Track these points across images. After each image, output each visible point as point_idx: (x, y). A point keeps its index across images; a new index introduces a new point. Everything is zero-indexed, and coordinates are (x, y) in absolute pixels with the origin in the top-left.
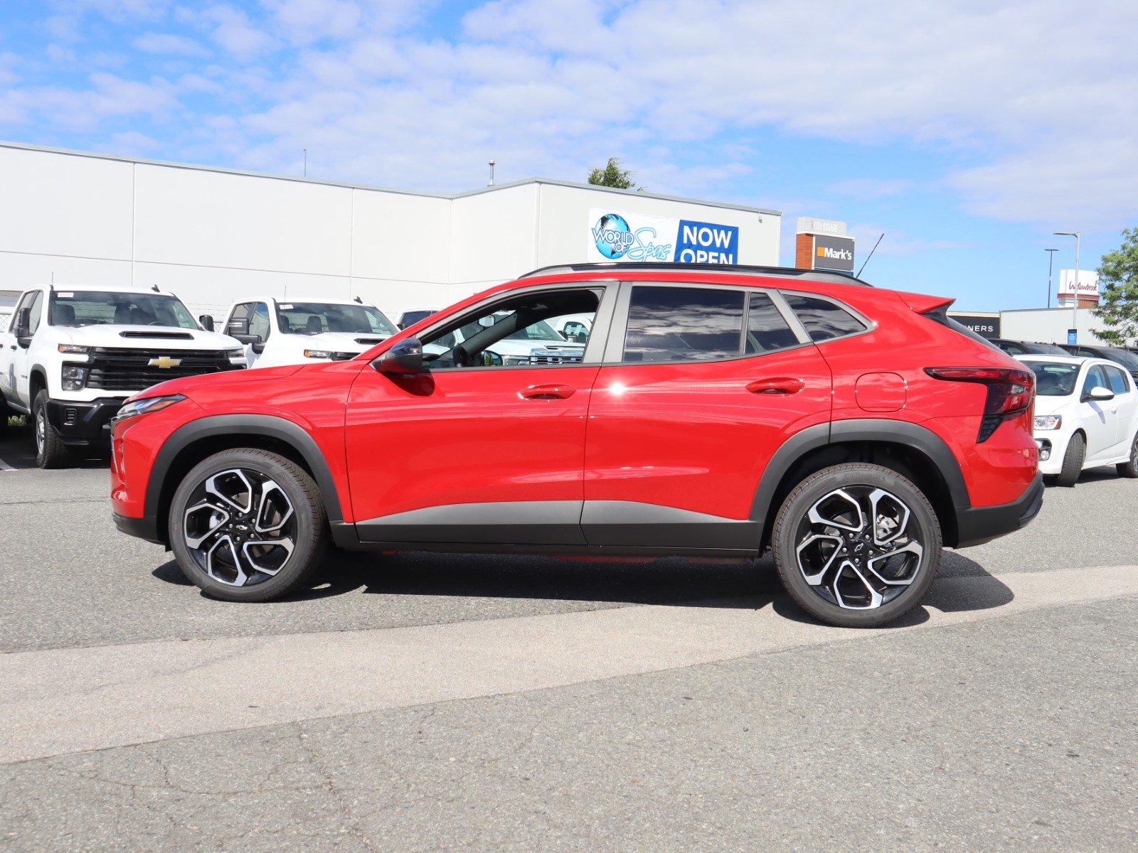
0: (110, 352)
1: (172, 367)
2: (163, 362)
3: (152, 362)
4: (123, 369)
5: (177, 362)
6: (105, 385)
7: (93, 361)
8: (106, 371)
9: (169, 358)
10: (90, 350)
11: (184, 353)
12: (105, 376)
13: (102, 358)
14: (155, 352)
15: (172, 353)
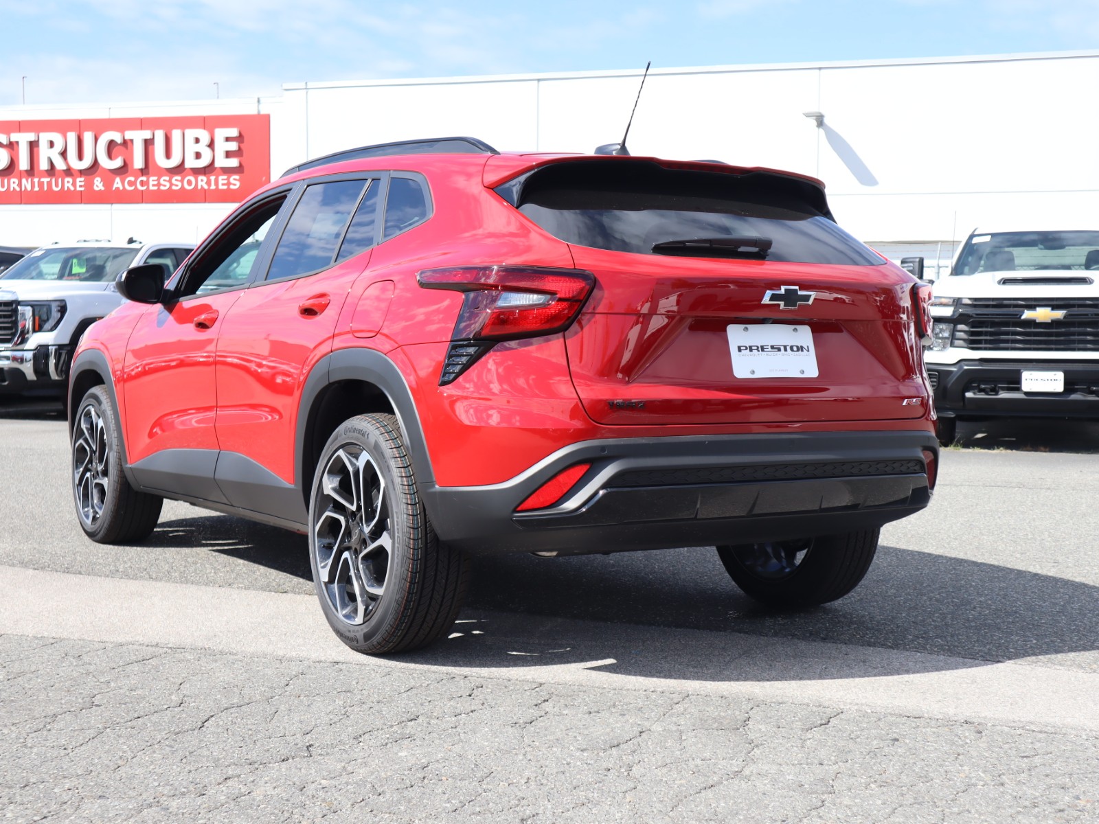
0: (978, 303)
1: (1052, 321)
2: (1043, 314)
3: (1027, 315)
4: (993, 324)
5: (1059, 314)
6: (973, 344)
7: (957, 315)
8: (973, 327)
9: (1049, 309)
10: (957, 302)
11: (1072, 302)
12: (972, 334)
13: (970, 311)
14: (1033, 303)
15: (1055, 303)
